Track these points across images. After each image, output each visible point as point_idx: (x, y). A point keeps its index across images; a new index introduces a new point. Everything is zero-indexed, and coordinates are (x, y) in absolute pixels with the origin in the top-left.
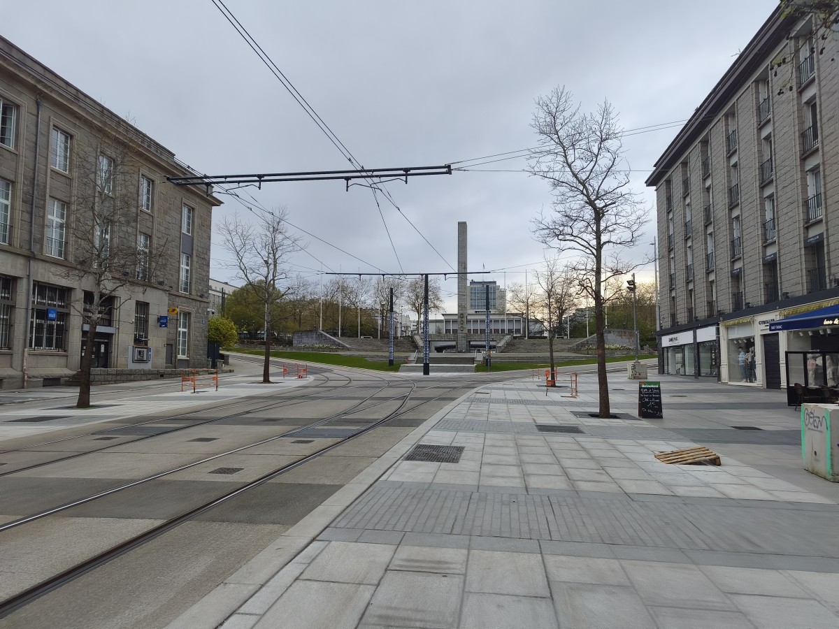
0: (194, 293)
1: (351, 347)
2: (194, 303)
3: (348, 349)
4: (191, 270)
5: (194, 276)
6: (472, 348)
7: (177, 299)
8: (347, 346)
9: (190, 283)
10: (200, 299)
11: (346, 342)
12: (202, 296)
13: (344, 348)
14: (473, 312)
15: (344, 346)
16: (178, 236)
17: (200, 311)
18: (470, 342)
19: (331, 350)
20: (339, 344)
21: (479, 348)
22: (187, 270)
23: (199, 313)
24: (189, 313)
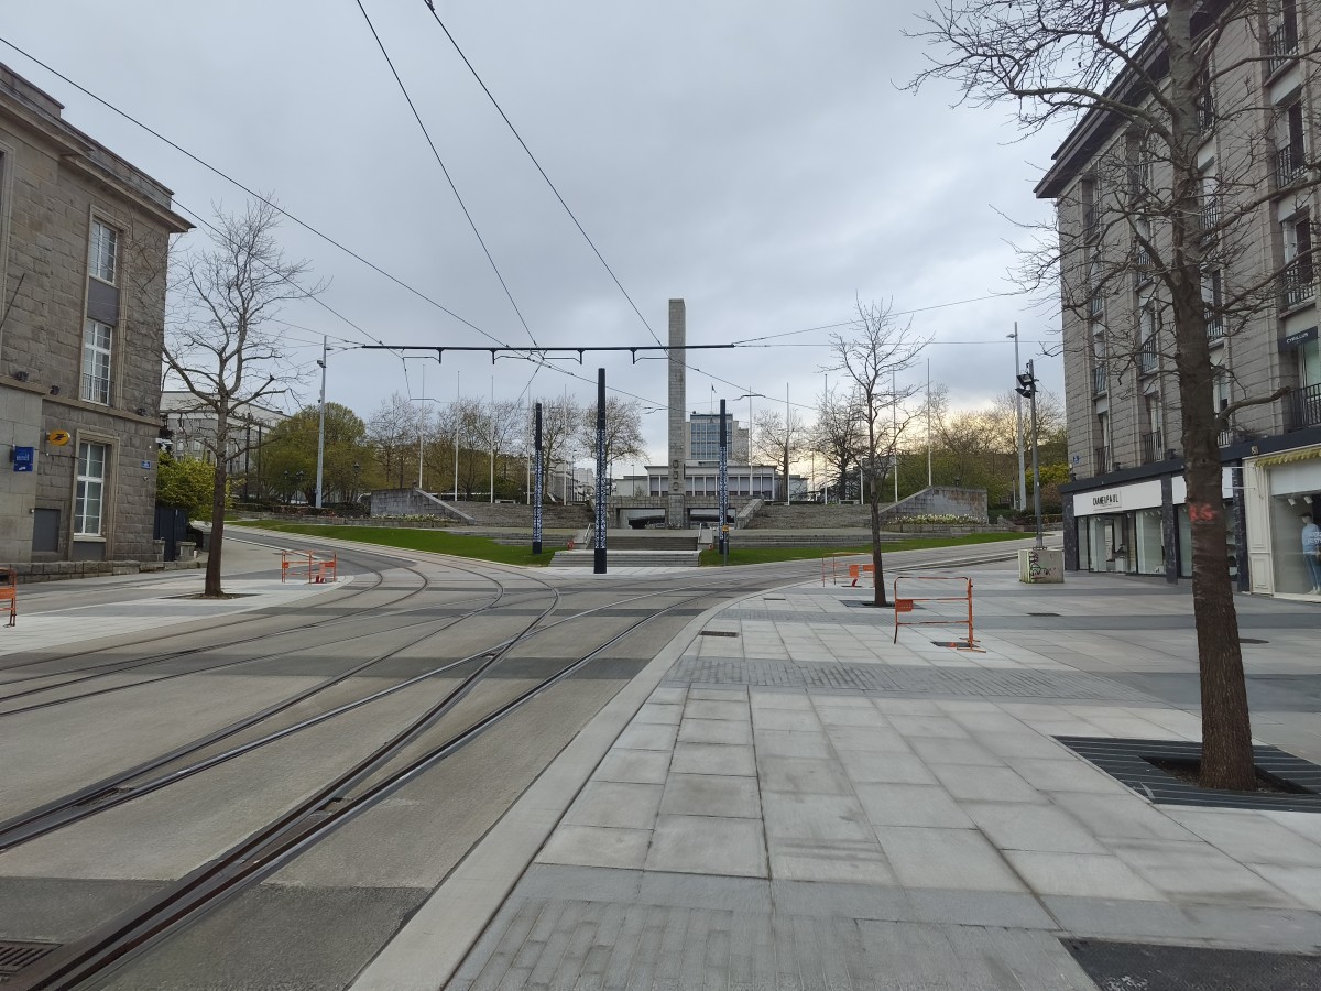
0: (120, 403)
1: (475, 520)
2: (121, 425)
3: (468, 523)
4: (115, 357)
5: (121, 370)
6: (692, 521)
7: (75, 415)
8: (467, 517)
9: (112, 383)
10: (137, 417)
11: (464, 511)
12: (140, 412)
13: (461, 521)
14: (695, 463)
15: (460, 517)
16: (80, 283)
17: (137, 442)
18: (689, 510)
19: (434, 523)
20: (451, 514)
21: (705, 521)
22: (106, 357)
23: (133, 445)
24: (108, 446)
